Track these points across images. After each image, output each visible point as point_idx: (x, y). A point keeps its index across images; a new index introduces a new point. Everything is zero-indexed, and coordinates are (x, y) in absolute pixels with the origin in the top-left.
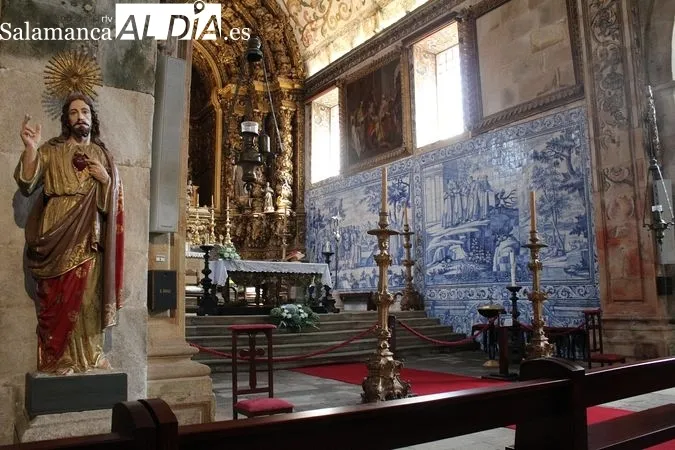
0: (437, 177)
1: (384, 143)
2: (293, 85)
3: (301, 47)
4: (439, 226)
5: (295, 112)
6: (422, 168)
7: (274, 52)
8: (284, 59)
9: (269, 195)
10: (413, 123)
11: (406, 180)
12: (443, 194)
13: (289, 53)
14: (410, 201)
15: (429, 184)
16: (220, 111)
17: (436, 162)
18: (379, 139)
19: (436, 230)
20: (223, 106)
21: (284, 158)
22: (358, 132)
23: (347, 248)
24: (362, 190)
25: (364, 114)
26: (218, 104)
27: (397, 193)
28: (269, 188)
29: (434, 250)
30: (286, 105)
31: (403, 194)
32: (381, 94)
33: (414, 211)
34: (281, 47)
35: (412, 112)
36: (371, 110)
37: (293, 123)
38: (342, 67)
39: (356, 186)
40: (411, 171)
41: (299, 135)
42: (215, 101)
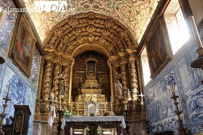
0: (184, 65)
1: (162, 59)
2: (133, 51)
3: (135, 37)
4: (190, 90)
5: (136, 60)
6: (177, 63)
7: (126, 42)
8: (129, 43)
9: (129, 94)
10: (170, 45)
11: (172, 72)
12: (188, 73)
13: (131, 41)
14: (176, 82)
15: (181, 70)
16: (111, 67)
17: (182, 58)
18: (160, 58)
19: (189, 93)
20: (112, 65)
21: (133, 78)
22: (154, 59)
23: (158, 111)
24: (159, 83)
25: (154, 51)
26: (110, 65)
27: (170, 79)
28: (128, 91)
29: (190, 103)
30: (132, 59)
31: (172, 79)
32: (158, 40)
33: (178, 86)
34: (127, 39)
35: (168, 40)
36: (156, 48)
37: (136, 65)
38: (146, 37)
39: (157, 82)
40: (174, 67)
41: (138, 69)
42: (109, 64)
